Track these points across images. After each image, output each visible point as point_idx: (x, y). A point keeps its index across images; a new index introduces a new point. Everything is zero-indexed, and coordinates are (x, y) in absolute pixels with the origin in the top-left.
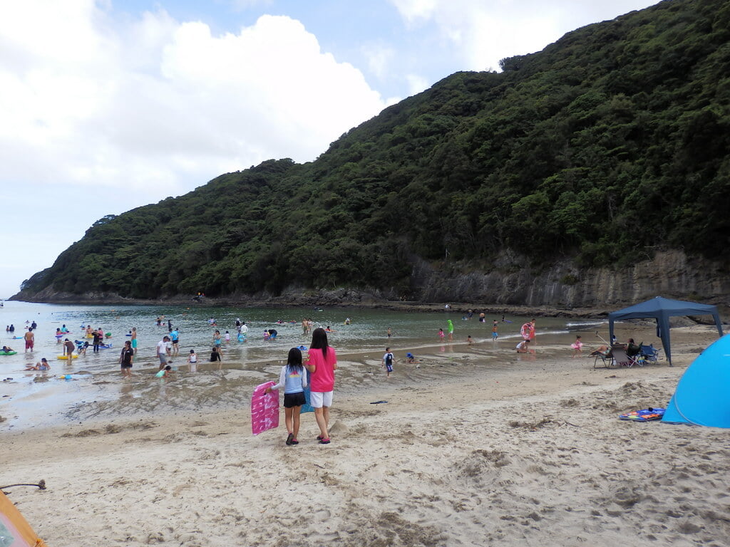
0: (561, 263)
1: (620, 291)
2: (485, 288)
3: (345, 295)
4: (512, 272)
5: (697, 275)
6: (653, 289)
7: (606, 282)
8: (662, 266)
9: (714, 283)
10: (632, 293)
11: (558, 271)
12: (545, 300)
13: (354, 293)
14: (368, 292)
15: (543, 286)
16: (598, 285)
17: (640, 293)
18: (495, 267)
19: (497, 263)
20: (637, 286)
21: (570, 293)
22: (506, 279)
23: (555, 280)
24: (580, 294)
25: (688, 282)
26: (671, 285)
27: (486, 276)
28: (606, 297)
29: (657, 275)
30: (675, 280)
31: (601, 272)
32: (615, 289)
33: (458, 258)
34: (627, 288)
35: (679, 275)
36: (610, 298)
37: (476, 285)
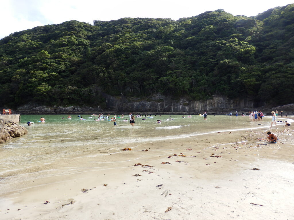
0: (182, 99)
1: (203, 108)
2: (148, 107)
3: (74, 109)
4: (161, 102)
5: (226, 104)
6: (213, 107)
7: (198, 105)
8: (216, 101)
9: (231, 106)
10: (207, 108)
11: (181, 101)
12: (178, 110)
13: (79, 109)
14: (86, 108)
15: (177, 106)
16: (196, 106)
17: (209, 108)
18: (152, 100)
19: (153, 98)
20: (208, 107)
21: (187, 108)
22: (159, 104)
23: (181, 104)
24: (190, 109)
25: (223, 105)
26: (218, 106)
27: (149, 103)
28: (199, 109)
29: (214, 103)
30: (220, 105)
31: (196, 102)
32: (201, 107)
33: (132, 96)
34: (205, 107)
35: (221, 103)
36: (200, 109)
37: (144, 105)
